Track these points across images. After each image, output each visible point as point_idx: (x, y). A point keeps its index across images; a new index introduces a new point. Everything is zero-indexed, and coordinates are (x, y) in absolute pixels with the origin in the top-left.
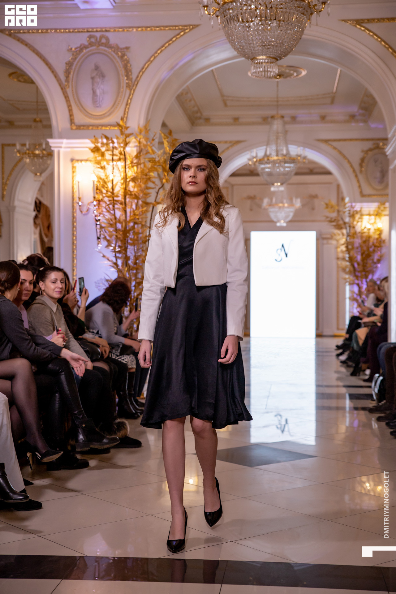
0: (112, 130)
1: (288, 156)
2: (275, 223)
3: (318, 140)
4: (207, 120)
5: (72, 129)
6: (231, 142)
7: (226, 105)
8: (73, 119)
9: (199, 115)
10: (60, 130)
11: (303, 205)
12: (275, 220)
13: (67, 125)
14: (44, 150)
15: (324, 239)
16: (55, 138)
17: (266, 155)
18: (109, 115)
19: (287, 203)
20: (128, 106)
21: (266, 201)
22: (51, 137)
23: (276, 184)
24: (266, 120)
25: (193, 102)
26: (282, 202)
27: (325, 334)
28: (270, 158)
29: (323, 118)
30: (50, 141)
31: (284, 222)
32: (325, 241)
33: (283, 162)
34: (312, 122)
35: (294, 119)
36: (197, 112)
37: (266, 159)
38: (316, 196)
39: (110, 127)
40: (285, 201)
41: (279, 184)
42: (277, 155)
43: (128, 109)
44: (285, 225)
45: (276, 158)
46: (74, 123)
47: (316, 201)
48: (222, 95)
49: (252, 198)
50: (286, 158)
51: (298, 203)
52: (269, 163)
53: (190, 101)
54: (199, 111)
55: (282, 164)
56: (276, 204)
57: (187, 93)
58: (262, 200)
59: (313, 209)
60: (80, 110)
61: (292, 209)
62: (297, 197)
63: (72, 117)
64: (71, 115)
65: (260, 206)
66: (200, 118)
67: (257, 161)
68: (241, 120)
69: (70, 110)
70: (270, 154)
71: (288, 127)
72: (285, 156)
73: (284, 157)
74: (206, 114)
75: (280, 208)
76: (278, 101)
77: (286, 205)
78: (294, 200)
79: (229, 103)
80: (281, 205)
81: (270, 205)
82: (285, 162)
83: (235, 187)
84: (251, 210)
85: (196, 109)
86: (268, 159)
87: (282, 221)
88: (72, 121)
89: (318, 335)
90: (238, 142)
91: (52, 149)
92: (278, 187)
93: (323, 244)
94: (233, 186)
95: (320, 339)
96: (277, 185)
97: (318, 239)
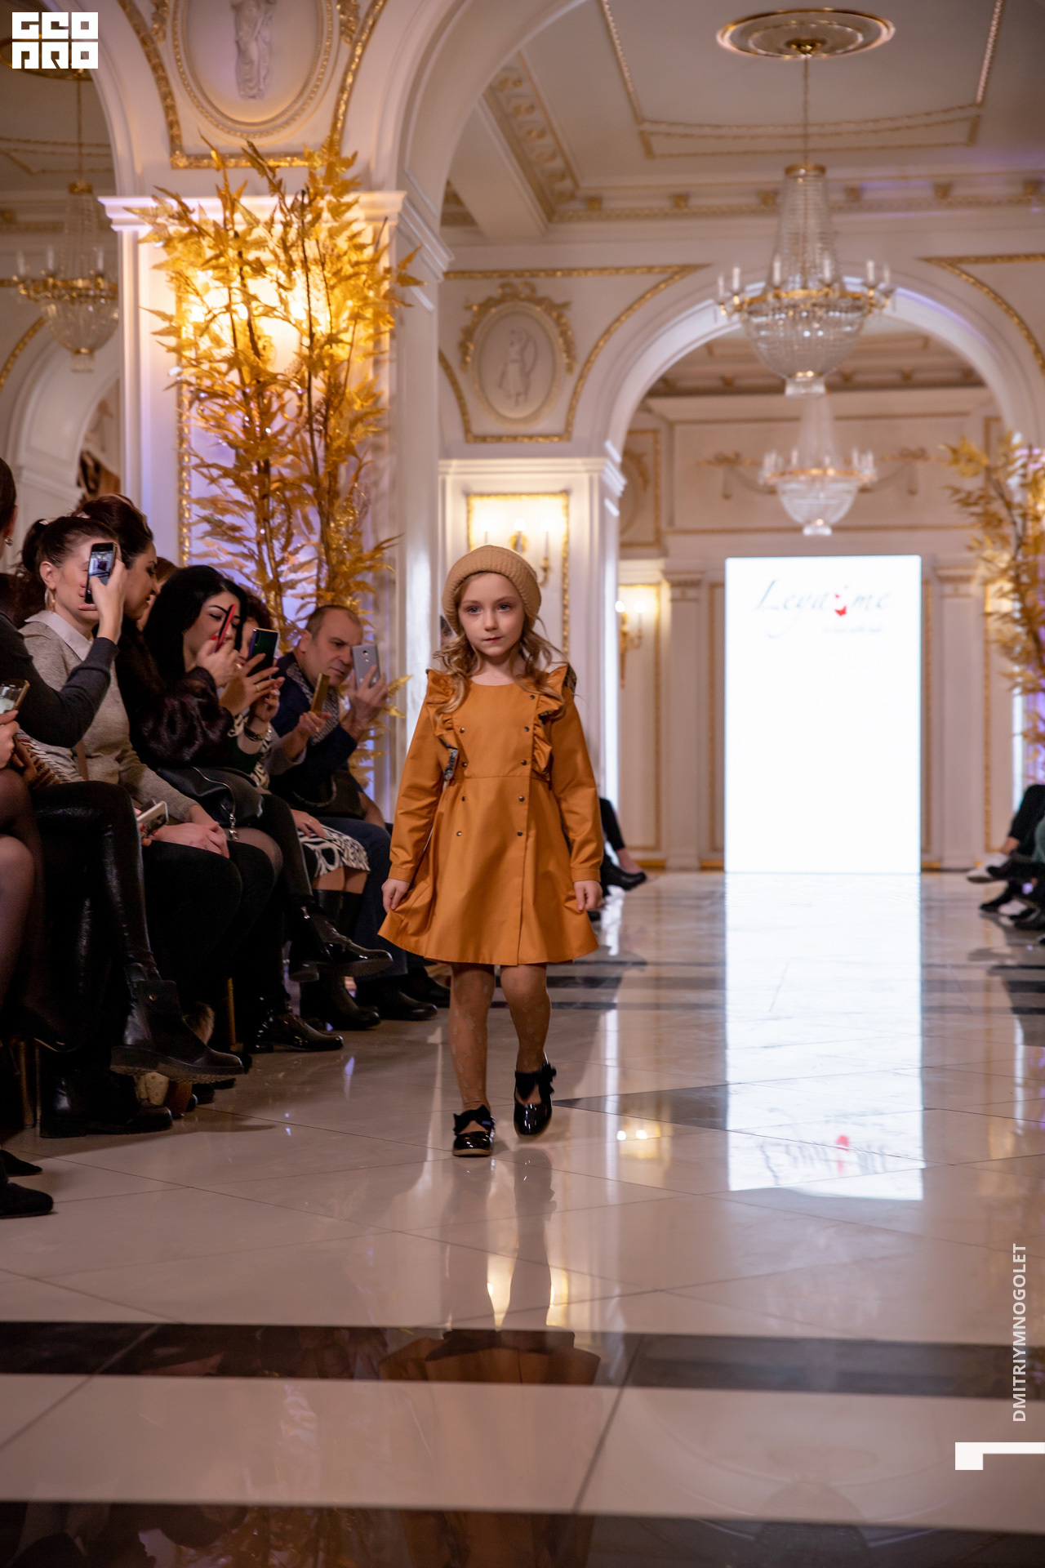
0: (298, 166)
1: (836, 286)
2: (798, 529)
3: (929, 260)
4: (594, 203)
5: (174, 167)
6: (664, 268)
7: (649, 152)
8: (179, 137)
9: (567, 184)
10: (139, 169)
11: (884, 481)
12: (799, 519)
13: (161, 153)
14: (101, 275)
15: (944, 580)
16: (123, 194)
17: (771, 285)
18: (287, 123)
19: (832, 464)
20: (345, 96)
21: (770, 461)
22: (112, 190)
23: (800, 374)
24: (769, 201)
25: (548, 140)
26: (819, 464)
27: (947, 864)
28: (783, 295)
29: (943, 191)
30: (107, 202)
31: (826, 523)
32: (948, 589)
33: (821, 306)
34: (910, 205)
35: (854, 195)
36: (563, 177)
37: (770, 298)
38: (921, 454)
39: (293, 161)
40: (827, 460)
41: (810, 374)
42: (804, 287)
43: (347, 103)
44: (827, 532)
45: (798, 294)
46: (181, 149)
47: (920, 466)
48: (639, 119)
49: (729, 461)
50: (834, 295)
51: (867, 470)
52: (780, 310)
53: (542, 134)
54: (567, 172)
55: (820, 312)
56: (802, 469)
57: (532, 108)
58: (758, 464)
59: (912, 492)
60: (199, 106)
61: (853, 486)
62: (862, 452)
63: (175, 131)
64: (172, 124)
65: (751, 485)
66: (572, 197)
67: (742, 304)
68: (693, 202)
69: (170, 109)
70: (784, 282)
71: (838, 219)
72: (829, 286)
73: (826, 290)
74: (589, 183)
75: (814, 479)
76: (805, 125)
77: (831, 472)
78: (855, 455)
79: (658, 145)
80: (815, 472)
81: (784, 472)
82: (829, 307)
83: (678, 429)
84: (727, 497)
85: (558, 163)
86: (777, 297)
87: (820, 522)
88: (175, 143)
89: (926, 869)
90: (685, 269)
91: (115, 228)
92: (808, 384)
93: (943, 596)
94: (671, 425)
95: (934, 878)
96: (805, 376)
97: (925, 583)
